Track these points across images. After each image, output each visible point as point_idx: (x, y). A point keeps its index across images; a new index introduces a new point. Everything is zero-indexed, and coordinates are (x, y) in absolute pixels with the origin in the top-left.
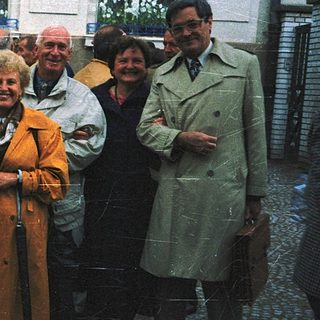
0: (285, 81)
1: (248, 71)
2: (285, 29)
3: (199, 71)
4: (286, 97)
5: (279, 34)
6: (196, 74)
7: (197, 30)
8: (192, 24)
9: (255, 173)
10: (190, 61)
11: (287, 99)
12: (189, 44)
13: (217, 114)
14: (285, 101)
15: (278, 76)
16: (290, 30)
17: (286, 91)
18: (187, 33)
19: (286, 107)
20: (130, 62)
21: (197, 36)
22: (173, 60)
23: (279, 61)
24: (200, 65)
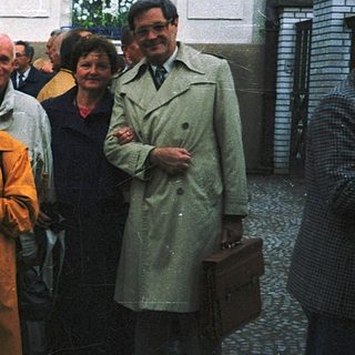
0: (287, 85)
1: (218, 76)
2: (285, 26)
3: (164, 79)
4: (288, 103)
5: (278, 32)
6: (162, 82)
7: (164, 33)
8: (158, 27)
9: (232, 190)
10: (154, 68)
11: (290, 105)
12: (155, 49)
13: (185, 126)
14: (287, 108)
15: (279, 80)
16: (290, 26)
17: (288, 97)
18: (152, 36)
19: (289, 114)
20: (94, 67)
21: (163, 40)
22: (137, 67)
23: (279, 63)
24: (166, 72)
